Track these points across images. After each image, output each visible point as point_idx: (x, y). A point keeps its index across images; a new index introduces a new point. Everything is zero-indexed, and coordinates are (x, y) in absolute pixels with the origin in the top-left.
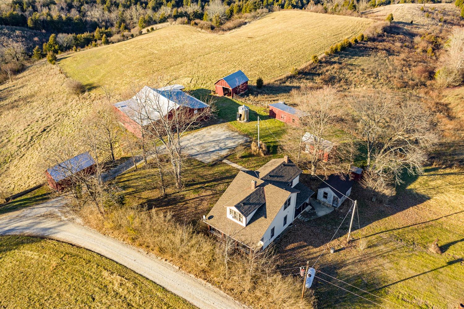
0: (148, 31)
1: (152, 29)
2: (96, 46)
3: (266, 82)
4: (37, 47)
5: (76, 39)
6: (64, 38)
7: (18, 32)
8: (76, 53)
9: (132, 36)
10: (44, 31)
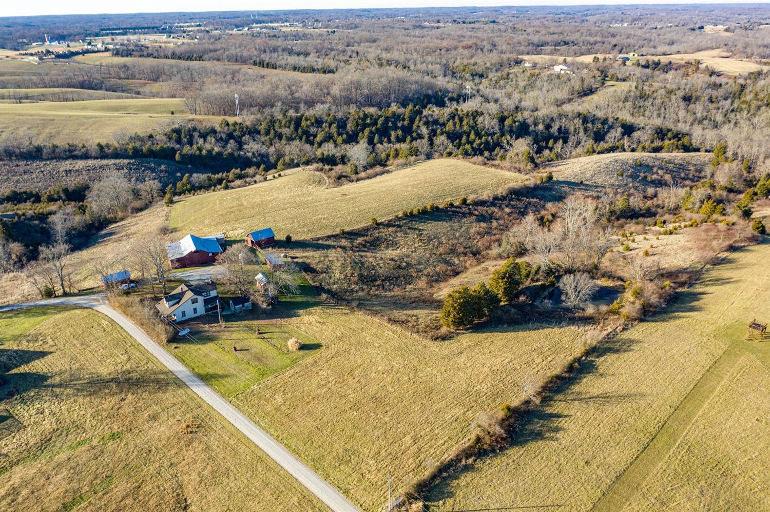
0: (274, 177)
1: (280, 175)
2: (214, 190)
3: (293, 239)
4: (171, 185)
5: (209, 179)
6: (199, 177)
7: (163, 167)
8: (194, 197)
9: (255, 182)
10: (190, 166)
